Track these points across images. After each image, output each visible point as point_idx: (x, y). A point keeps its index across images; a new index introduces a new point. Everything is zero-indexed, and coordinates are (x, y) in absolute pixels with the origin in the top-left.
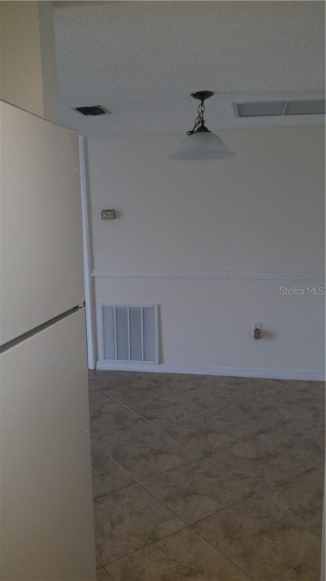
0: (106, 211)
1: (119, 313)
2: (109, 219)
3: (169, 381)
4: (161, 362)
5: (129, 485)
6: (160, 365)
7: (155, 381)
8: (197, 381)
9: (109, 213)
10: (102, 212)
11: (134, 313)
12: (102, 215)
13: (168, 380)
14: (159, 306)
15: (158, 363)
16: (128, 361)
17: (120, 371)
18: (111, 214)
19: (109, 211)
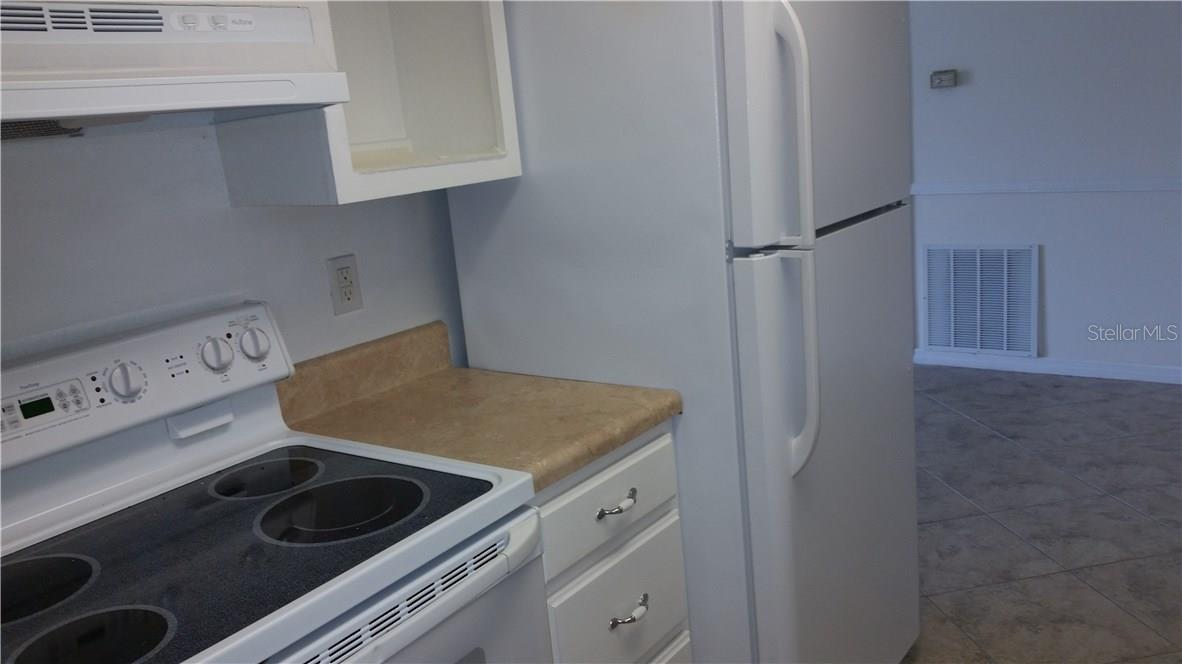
0: (940, 73)
1: (962, 261)
2: (947, 87)
3: (1056, 387)
4: (1041, 353)
5: (970, 515)
6: (1040, 359)
7: (1027, 386)
8: (1111, 389)
9: (944, 77)
10: (931, 76)
11: (992, 262)
12: (932, 81)
13: (1056, 384)
14: (1041, 248)
15: (1035, 355)
16: (974, 350)
17: (959, 368)
18: (949, 78)
19: (946, 72)
